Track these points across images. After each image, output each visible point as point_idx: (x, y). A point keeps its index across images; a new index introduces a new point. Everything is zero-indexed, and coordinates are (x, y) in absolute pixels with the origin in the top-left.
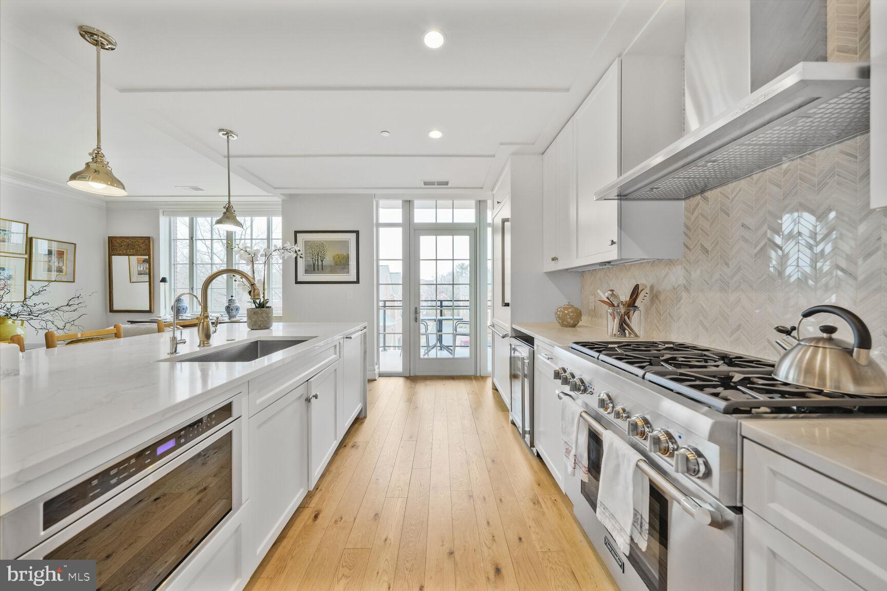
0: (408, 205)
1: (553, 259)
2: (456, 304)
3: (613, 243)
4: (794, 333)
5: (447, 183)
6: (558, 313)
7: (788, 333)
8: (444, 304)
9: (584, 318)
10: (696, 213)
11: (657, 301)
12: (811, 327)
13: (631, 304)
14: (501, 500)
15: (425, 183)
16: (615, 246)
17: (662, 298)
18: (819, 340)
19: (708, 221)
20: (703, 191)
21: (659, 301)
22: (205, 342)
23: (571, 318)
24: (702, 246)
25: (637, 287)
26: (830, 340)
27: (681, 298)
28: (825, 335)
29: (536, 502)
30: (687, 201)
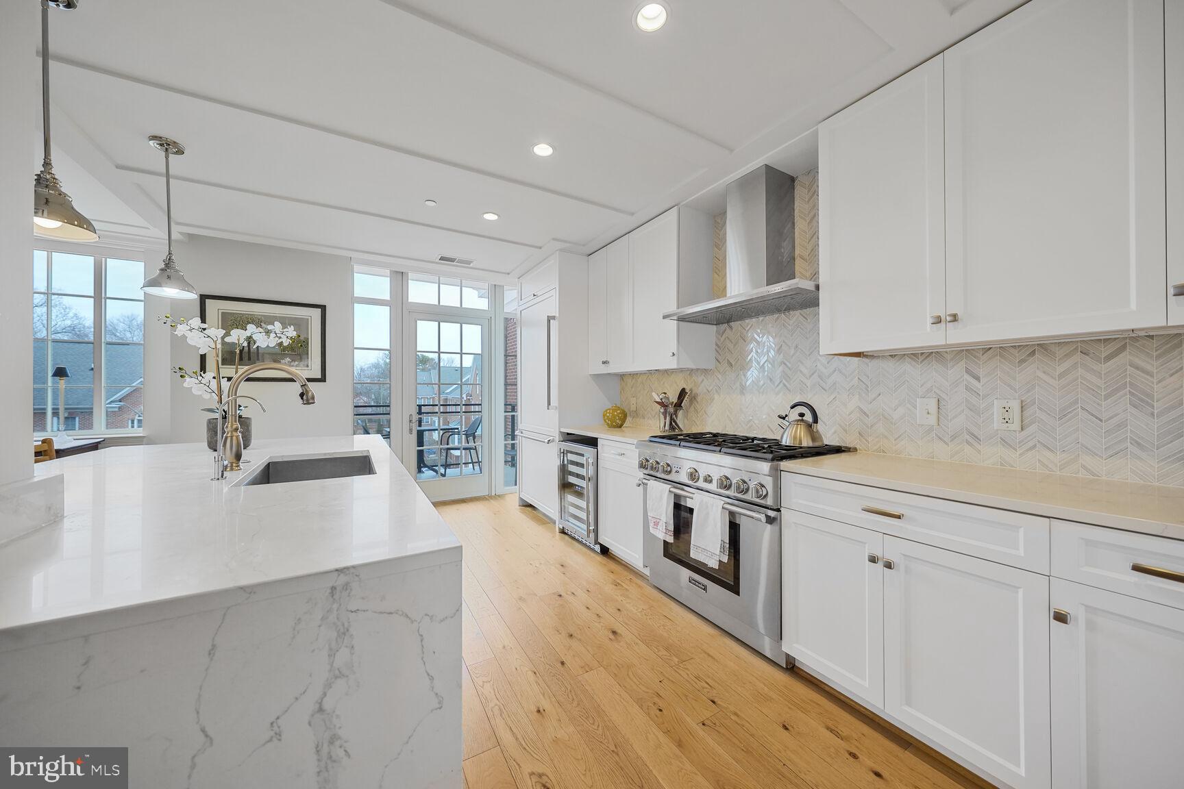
0: (400, 279)
1: (604, 363)
2: (449, 409)
3: (674, 354)
4: (787, 418)
5: (469, 263)
6: (608, 415)
7: (784, 418)
8: (424, 409)
9: (629, 419)
10: (724, 337)
11: (695, 403)
12: (794, 415)
13: (678, 405)
14: (588, 591)
15: (442, 259)
16: (675, 357)
17: (699, 399)
18: (798, 421)
19: (732, 343)
20: (728, 322)
21: (698, 402)
22: (234, 465)
23: (620, 419)
24: (728, 360)
25: (683, 390)
26: (802, 420)
27: (714, 399)
28: (800, 418)
29: (617, 584)
30: (718, 326)
